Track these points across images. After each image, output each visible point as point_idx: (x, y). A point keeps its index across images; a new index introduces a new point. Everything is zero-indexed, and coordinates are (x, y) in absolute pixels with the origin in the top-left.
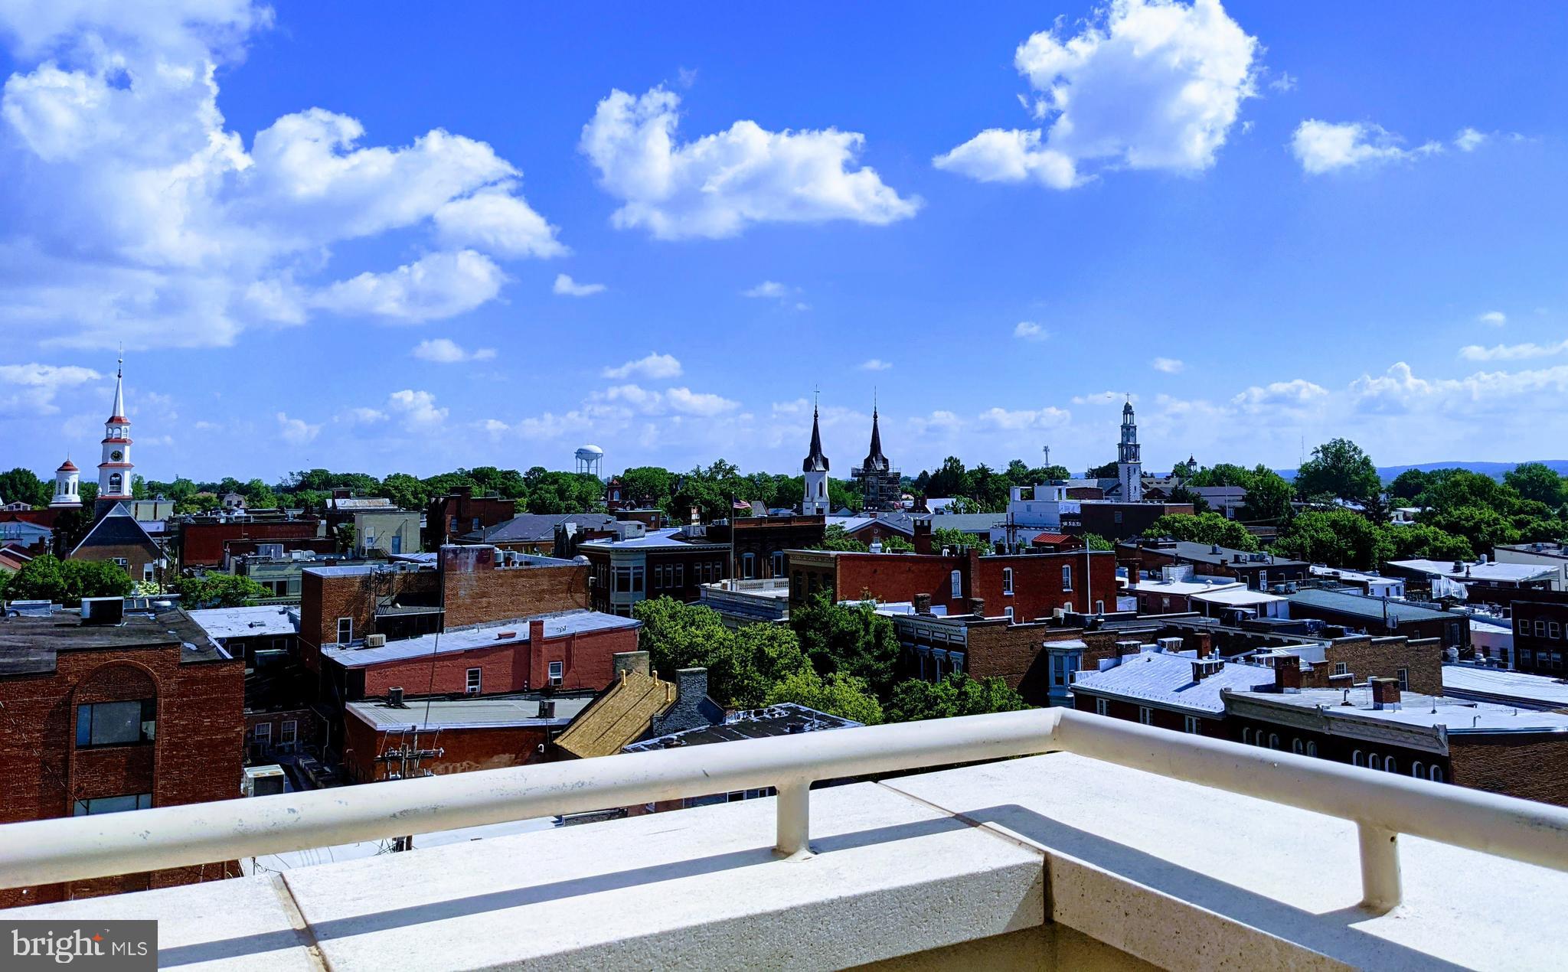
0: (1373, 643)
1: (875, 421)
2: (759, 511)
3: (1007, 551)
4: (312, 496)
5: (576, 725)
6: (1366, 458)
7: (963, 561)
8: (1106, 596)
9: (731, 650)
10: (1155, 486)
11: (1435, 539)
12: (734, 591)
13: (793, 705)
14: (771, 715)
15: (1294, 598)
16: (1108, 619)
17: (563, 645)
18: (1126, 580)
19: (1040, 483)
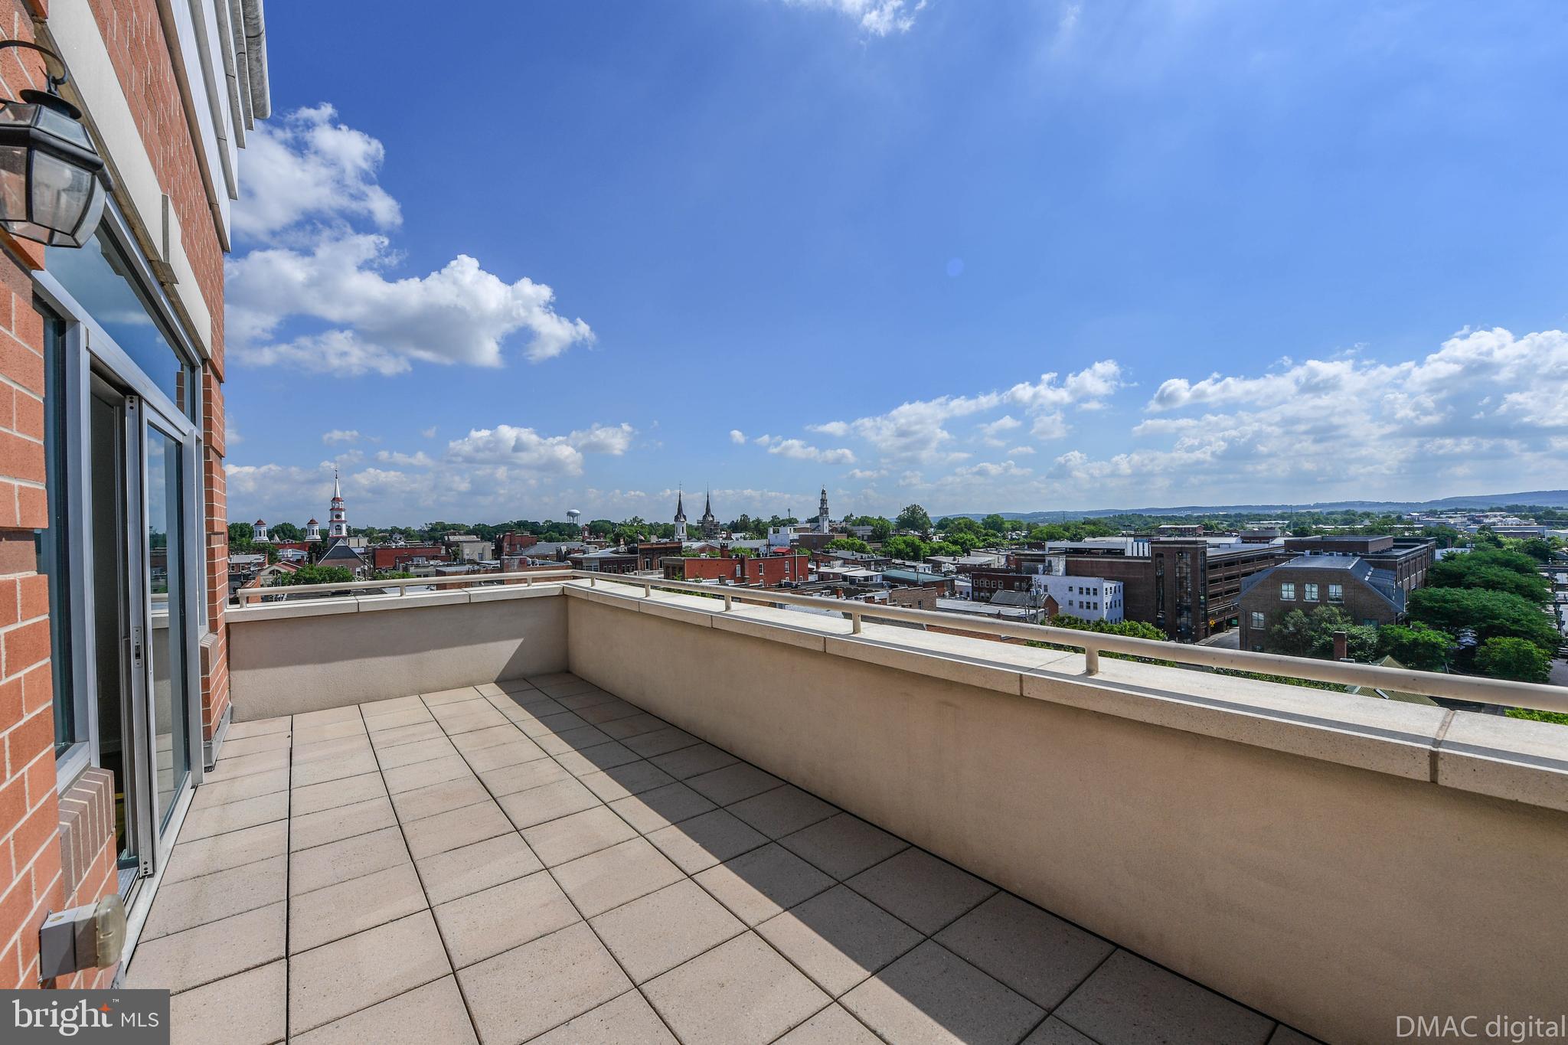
0: (909, 590)
1: (708, 497)
2: (654, 539)
3: (761, 556)
4: (437, 534)
6: (925, 512)
7: (742, 561)
8: (804, 574)
10: (835, 526)
11: (948, 547)
15: (885, 573)
19: (785, 525)
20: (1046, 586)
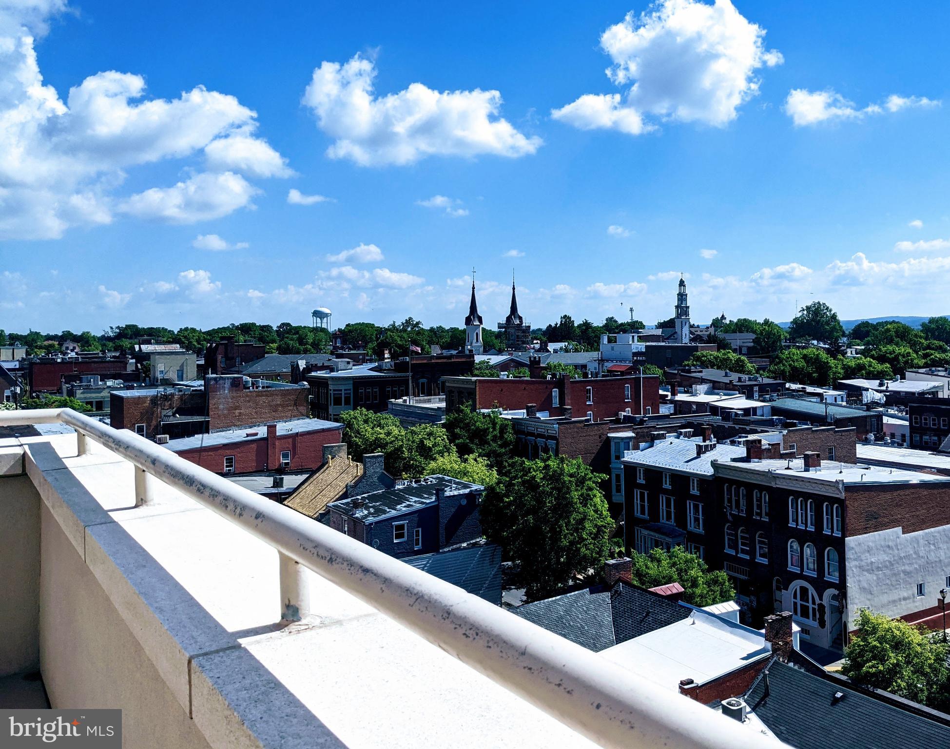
1: (514, 292)
2: (436, 352)
3: (590, 376)
4: (126, 343)
5: (298, 492)
6: (834, 314)
7: (560, 383)
8: (652, 404)
9: (402, 442)
10: (699, 333)
11: (870, 366)
12: (411, 404)
13: (440, 476)
14: (426, 482)
15: (774, 404)
16: (650, 418)
17: (290, 440)
18: (669, 394)
19: (625, 331)
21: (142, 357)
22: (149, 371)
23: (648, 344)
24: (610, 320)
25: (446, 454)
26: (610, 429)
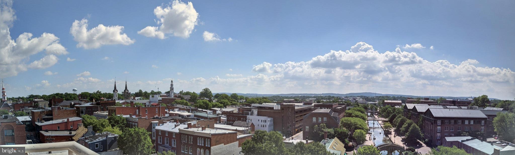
0: (204, 121)
1: (126, 83)
2: (105, 99)
3: (147, 106)
4: (31, 99)
5: (75, 136)
6: (211, 91)
7: (139, 108)
8: (163, 114)
9: (97, 123)
10: (176, 95)
11: (218, 105)
12: (99, 113)
13: (107, 132)
14: (103, 134)
15: (195, 114)
16: (163, 117)
17: (73, 122)
18: (168, 111)
19: (156, 94)
20: (251, 120)
21: (35, 102)
22: (38, 105)
23: (162, 98)
24: (152, 91)
25: (108, 126)
26: (152, 120)
